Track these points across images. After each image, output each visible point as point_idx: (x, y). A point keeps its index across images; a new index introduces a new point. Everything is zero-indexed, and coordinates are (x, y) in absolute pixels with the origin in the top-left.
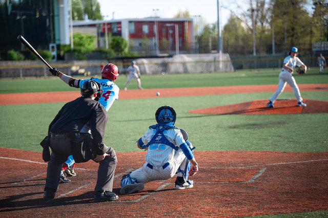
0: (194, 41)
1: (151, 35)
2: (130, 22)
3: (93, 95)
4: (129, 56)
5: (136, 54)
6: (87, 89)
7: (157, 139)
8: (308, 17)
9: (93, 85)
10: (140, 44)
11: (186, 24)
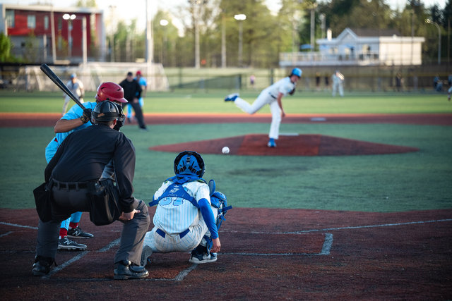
0: (105, 43)
1: (40, 31)
2: (8, 10)
3: (111, 122)
4: (11, 61)
5: (20, 59)
6: (101, 112)
7: (172, 191)
8: (270, 16)
9: (111, 107)
10: (23, 45)
11: (93, 18)
